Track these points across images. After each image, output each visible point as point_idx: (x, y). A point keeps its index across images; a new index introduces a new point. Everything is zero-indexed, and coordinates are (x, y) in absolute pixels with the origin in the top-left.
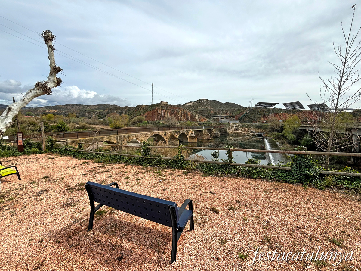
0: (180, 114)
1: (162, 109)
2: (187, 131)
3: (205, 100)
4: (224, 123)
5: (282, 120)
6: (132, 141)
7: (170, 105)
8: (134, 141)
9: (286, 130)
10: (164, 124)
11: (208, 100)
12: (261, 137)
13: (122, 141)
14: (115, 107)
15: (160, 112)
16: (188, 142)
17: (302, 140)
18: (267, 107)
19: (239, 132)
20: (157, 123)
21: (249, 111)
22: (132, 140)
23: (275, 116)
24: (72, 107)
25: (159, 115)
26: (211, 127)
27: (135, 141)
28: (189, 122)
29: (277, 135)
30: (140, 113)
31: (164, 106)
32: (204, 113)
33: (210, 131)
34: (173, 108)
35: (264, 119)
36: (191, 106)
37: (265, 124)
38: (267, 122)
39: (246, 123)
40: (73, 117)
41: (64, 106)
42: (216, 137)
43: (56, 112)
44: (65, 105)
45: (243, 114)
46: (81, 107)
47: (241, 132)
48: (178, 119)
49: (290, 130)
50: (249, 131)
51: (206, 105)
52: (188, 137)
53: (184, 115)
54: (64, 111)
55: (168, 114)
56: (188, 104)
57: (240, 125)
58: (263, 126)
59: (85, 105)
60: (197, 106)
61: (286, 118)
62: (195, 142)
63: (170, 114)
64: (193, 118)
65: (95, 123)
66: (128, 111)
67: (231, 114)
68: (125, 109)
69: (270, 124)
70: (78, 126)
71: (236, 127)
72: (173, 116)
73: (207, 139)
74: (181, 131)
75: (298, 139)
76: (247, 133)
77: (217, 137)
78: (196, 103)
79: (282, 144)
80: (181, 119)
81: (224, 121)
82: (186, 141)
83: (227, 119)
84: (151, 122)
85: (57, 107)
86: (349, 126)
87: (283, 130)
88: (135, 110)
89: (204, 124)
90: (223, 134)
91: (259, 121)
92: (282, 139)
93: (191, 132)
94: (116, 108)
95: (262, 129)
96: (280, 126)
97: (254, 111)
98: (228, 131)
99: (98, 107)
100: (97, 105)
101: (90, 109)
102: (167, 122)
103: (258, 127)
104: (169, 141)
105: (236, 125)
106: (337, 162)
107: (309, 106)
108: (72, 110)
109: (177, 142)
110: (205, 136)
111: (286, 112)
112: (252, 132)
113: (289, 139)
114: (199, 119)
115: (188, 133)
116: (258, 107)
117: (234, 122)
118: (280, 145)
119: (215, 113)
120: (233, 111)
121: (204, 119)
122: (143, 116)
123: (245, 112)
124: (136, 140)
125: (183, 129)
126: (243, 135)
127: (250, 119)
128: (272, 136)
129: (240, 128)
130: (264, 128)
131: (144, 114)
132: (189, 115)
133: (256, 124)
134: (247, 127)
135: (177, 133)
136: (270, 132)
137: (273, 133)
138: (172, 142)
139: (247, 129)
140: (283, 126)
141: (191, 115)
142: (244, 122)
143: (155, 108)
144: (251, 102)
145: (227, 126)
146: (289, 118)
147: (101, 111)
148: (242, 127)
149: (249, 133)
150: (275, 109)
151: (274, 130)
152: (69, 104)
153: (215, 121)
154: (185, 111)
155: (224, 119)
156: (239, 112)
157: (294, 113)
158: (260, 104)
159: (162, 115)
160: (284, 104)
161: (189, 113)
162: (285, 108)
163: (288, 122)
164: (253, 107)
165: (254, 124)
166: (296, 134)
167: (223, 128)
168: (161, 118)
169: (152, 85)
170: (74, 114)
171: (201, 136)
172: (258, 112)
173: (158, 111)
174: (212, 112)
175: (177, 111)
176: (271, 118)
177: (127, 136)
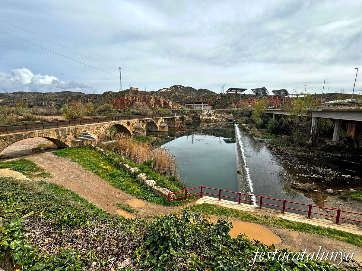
0: (152, 101)
1: (132, 96)
2: (156, 119)
3: (179, 87)
4: (197, 109)
5: (251, 105)
6: (81, 135)
7: (141, 91)
8: (84, 135)
9: (254, 114)
10: (134, 112)
11: (183, 87)
12: (232, 123)
13: (66, 135)
14: (80, 94)
15: (130, 99)
16: (158, 132)
17: (268, 123)
18: (237, 93)
19: (211, 118)
20: (127, 112)
21: (221, 97)
22: (82, 133)
23: (244, 101)
24: (23, 95)
25: (129, 102)
26: (184, 114)
27: (86, 135)
28: (162, 109)
29: (246, 120)
30: (107, 101)
31: (134, 92)
32: (178, 100)
33: (183, 119)
34: (145, 94)
35: (235, 105)
36: (165, 92)
37: (236, 109)
38: (238, 108)
39: (218, 108)
40: (21, 107)
41: (12, 93)
42: (188, 124)
43: (2, 102)
44: (14, 93)
45: (216, 100)
46: (36, 96)
47: (213, 118)
48: (150, 106)
49: (257, 114)
50: (221, 117)
51: (180, 92)
52: (158, 125)
53: (157, 102)
54: (12, 101)
55: (139, 101)
56: (162, 91)
57: (212, 111)
58: (233, 111)
59: (42, 93)
60: (171, 93)
61: (254, 103)
62: (166, 130)
63: (142, 101)
64: (166, 105)
65: (52, 114)
66: (94, 99)
67: (204, 101)
68: (92, 96)
69: (239, 109)
70: (22, 117)
71: (209, 114)
72: (145, 103)
73: (179, 127)
74: (149, 120)
75: (265, 123)
76: (219, 119)
77: (190, 124)
78: (170, 89)
79: (251, 128)
80: (154, 107)
81: (198, 107)
82: (156, 130)
83: (200, 105)
84: (120, 110)
85: (3, 95)
86: (310, 109)
87: (251, 115)
88: (102, 98)
89: (177, 111)
90: (196, 121)
91: (230, 107)
92: (251, 124)
93: (161, 120)
94: (80, 96)
95: (233, 114)
96: (248, 110)
97: (225, 97)
98: (201, 117)
99: (58, 95)
100: (58, 93)
101: (48, 98)
102: (137, 110)
103: (229, 113)
104: (134, 132)
105: (208, 111)
106: (299, 144)
107: (273, 92)
108: (23, 98)
109: (143, 132)
110: (178, 124)
111: (254, 97)
112: (224, 118)
113: (257, 123)
114: (173, 106)
115: (158, 121)
116: (229, 93)
117: (207, 108)
118: (249, 129)
119: (189, 100)
120: (206, 97)
121: (178, 106)
122: (111, 103)
123: (217, 99)
124: (87, 133)
125: (151, 117)
126: (215, 121)
127: (222, 105)
128: (241, 121)
129: (213, 114)
130: (234, 113)
131: (112, 102)
132: (162, 102)
133: (227, 109)
134: (219, 113)
135: (144, 122)
136: (240, 117)
137: (243, 118)
138: (138, 133)
139: (219, 115)
140: (252, 111)
141: (164, 102)
142: (217, 108)
143: (124, 95)
144: (223, 88)
145: (200, 112)
146: (256, 103)
147: (62, 99)
148: (214, 113)
149: (221, 118)
150: (244, 94)
151: (243, 115)
152: (19, 92)
153: (189, 107)
154: (158, 98)
155: (197, 105)
156: (211, 98)
157: (261, 98)
158: (231, 90)
159: (132, 102)
160: (252, 90)
161: (162, 100)
162: (253, 93)
163: (256, 106)
164: (224, 93)
165: (225, 110)
166: (263, 118)
167: (197, 115)
168: (132, 106)
169: (120, 69)
170: (27, 103)
171: (172, 124)
172: (229, 98)
173: (127, 98)
174: (186, 98)
175: (149, 98)
176: (241, 104)
177: (72, 129)
